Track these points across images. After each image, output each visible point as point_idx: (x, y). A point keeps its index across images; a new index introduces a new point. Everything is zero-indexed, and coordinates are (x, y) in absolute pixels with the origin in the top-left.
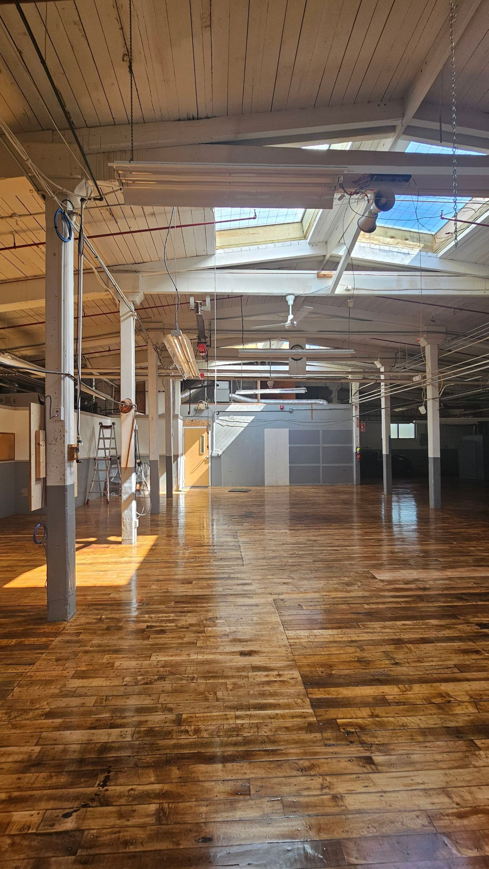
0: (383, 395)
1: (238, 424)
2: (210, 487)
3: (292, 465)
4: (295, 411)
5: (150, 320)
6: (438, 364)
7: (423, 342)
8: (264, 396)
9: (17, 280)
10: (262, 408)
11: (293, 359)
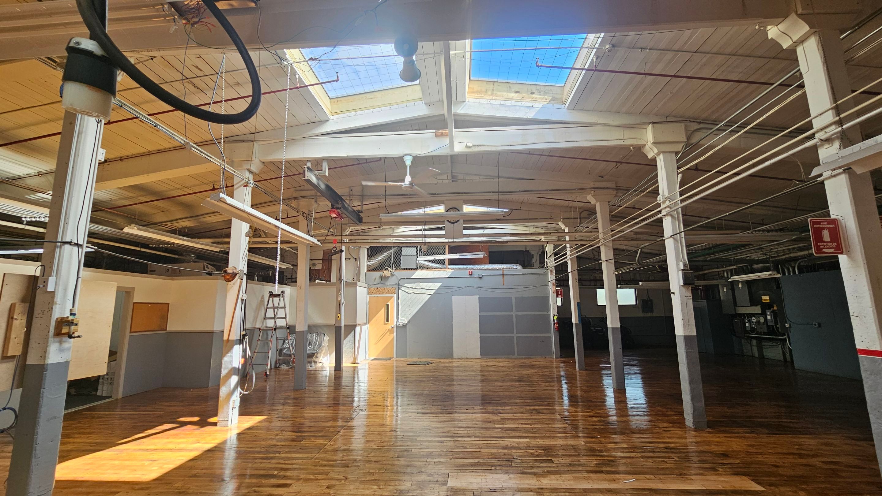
0: (569, 257)
1: (424, 291)
2: (395, 359)
3: (483, 335)
4: (484, 277)
5: (302, 188)
6: (610, 220)
7: (590, 198)
8: (453, 262)
9: (142, 155)
10: (450, 274)
11: (448, 221)
